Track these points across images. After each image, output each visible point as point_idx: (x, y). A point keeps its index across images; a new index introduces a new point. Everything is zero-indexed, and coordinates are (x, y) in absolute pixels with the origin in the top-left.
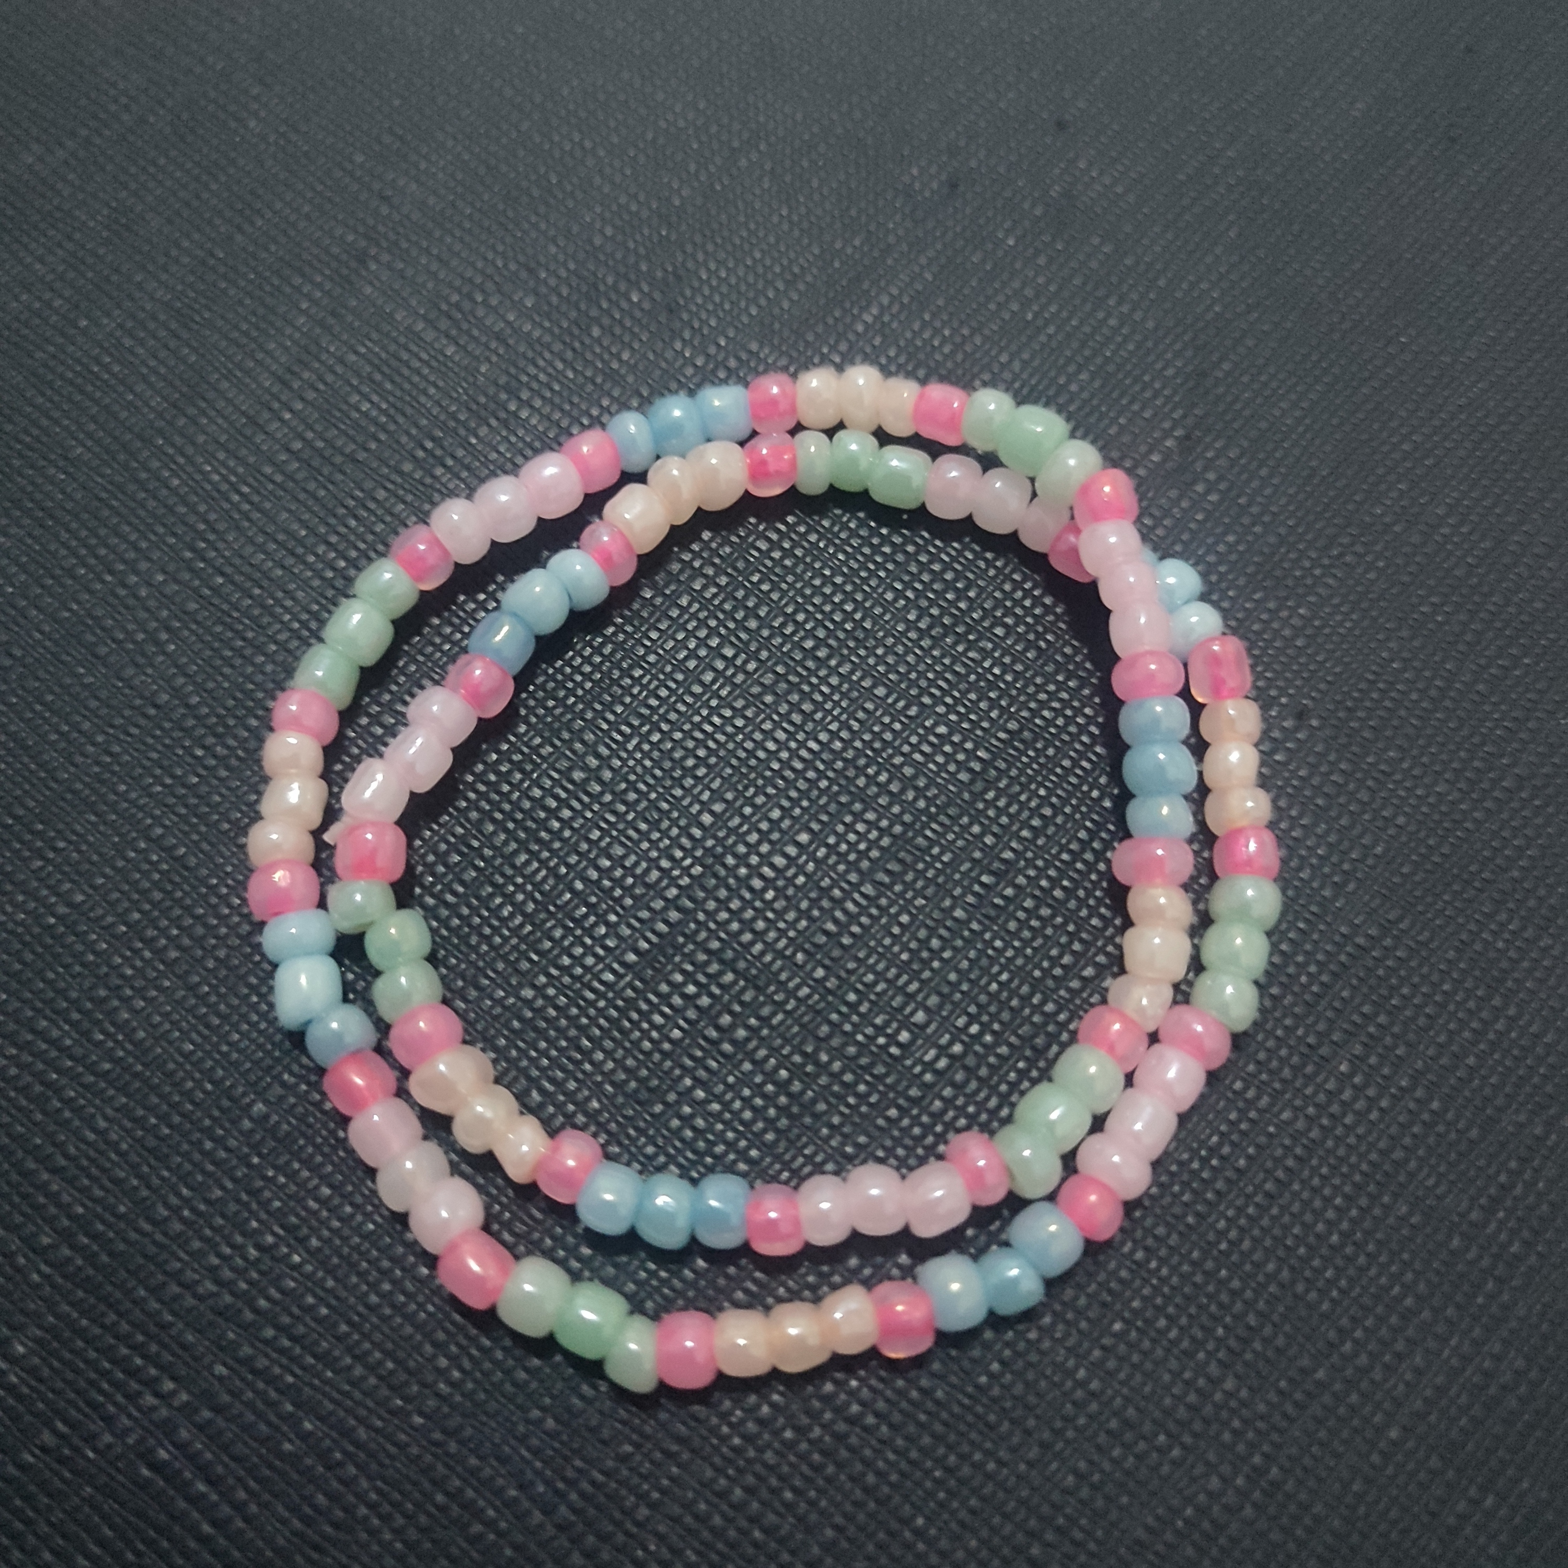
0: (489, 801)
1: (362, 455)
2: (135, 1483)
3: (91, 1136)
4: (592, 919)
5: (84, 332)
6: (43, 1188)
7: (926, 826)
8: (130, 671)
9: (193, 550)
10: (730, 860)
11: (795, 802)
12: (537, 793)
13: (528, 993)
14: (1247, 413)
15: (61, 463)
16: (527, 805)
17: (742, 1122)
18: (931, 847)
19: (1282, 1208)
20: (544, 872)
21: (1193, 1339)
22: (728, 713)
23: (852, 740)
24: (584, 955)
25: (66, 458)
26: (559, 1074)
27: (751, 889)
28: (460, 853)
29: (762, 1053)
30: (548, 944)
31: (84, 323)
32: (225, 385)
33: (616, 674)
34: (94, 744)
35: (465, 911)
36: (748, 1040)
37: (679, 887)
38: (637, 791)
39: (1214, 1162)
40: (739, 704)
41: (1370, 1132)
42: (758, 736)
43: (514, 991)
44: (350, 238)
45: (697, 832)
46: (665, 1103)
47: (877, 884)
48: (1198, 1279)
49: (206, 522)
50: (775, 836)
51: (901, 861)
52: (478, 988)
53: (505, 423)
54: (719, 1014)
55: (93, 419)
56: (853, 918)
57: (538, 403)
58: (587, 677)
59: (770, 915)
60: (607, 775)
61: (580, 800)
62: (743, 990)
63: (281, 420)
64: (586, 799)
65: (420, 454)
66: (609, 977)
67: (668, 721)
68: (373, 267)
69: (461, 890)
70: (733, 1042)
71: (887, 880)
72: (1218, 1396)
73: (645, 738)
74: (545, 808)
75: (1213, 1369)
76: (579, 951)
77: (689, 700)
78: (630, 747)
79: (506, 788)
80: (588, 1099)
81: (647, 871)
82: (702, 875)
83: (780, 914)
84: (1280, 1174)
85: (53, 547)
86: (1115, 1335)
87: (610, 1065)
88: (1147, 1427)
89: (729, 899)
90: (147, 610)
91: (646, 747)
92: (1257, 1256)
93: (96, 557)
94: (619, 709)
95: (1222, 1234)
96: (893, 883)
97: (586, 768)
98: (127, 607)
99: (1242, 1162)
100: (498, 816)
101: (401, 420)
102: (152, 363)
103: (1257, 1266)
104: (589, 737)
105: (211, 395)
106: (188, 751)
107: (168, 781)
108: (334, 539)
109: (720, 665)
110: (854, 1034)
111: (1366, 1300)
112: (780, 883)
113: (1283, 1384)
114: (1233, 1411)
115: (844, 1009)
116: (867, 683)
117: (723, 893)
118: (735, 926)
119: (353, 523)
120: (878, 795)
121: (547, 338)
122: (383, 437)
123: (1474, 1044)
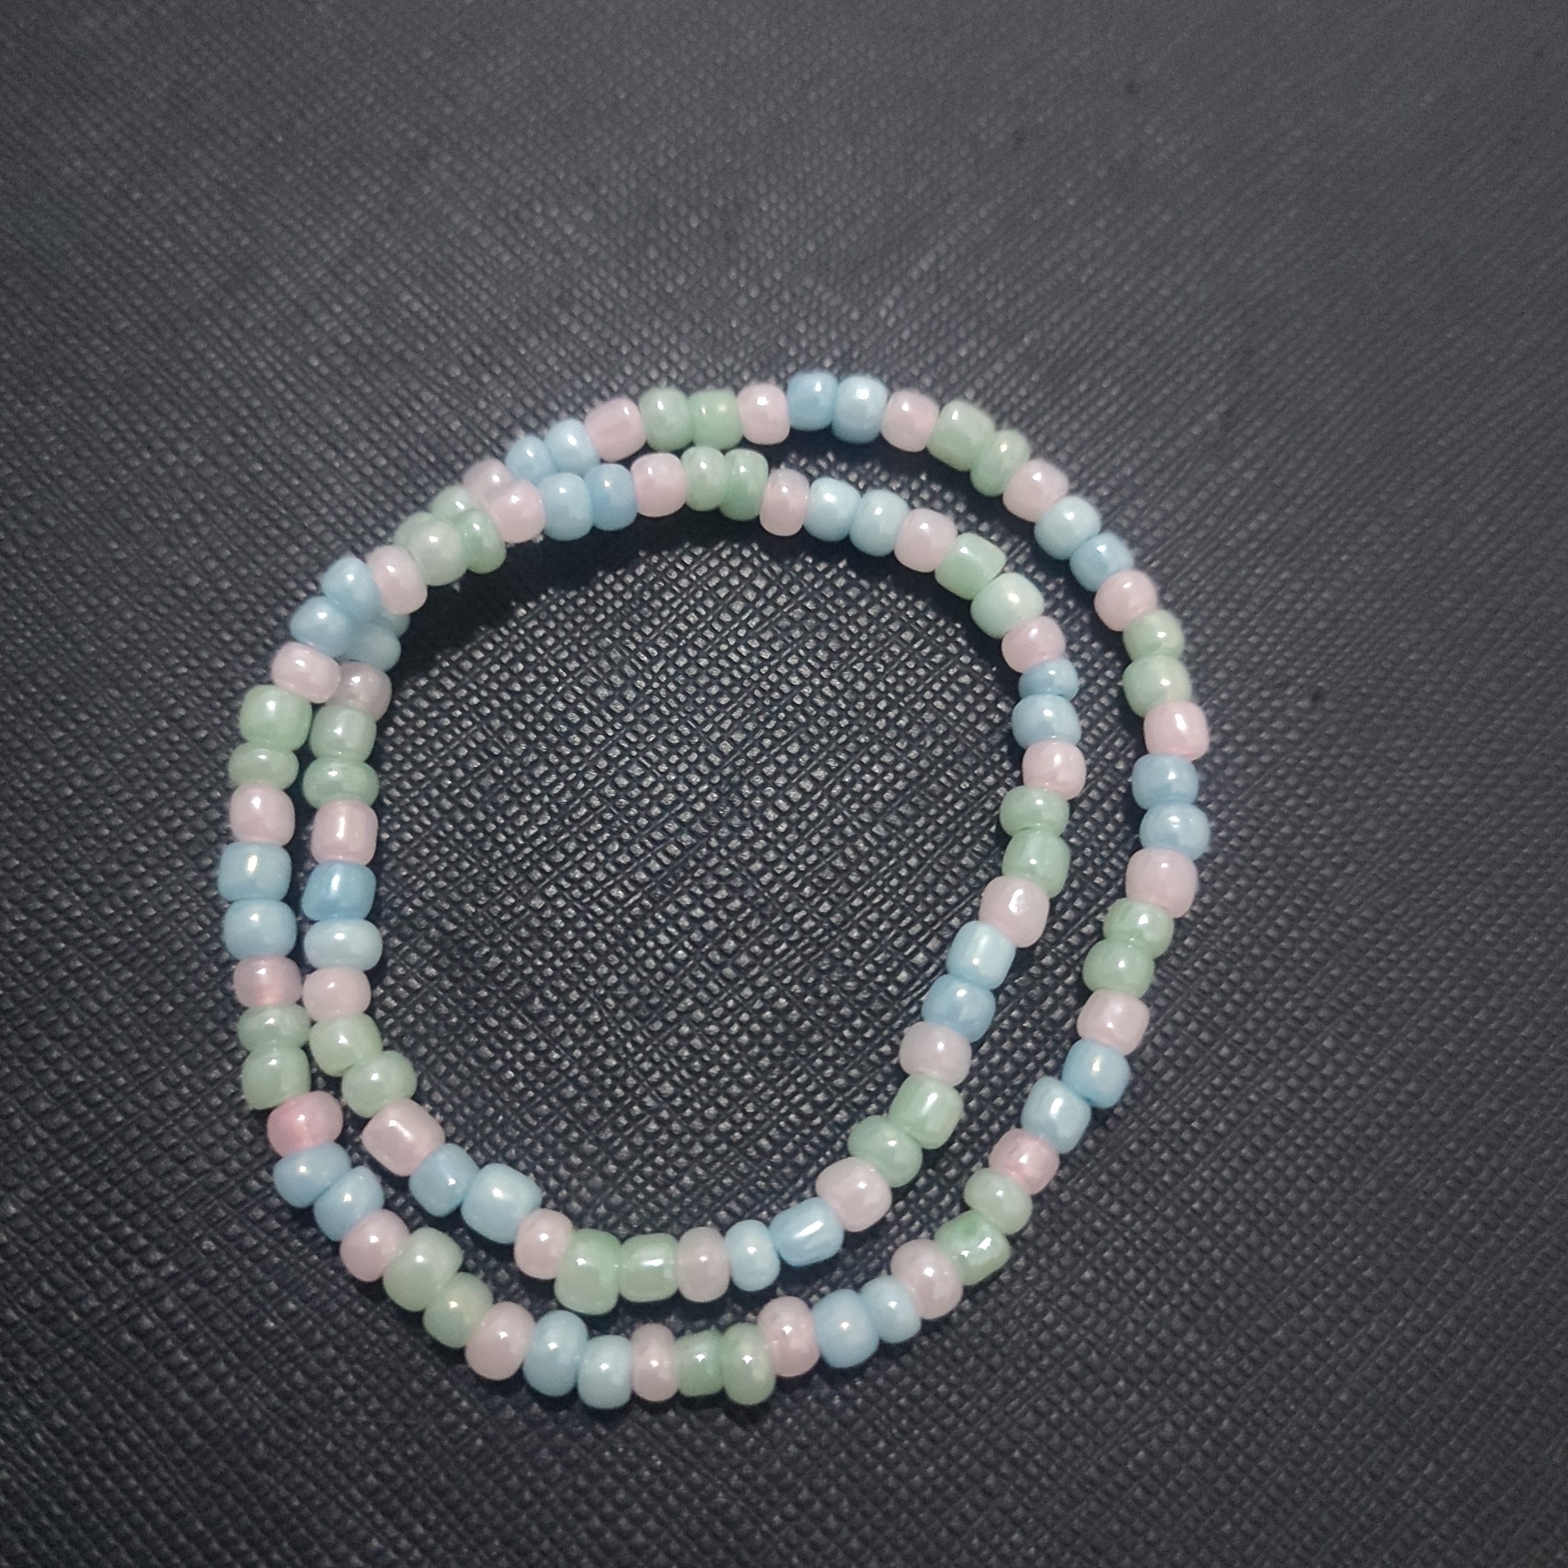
0: (513, 711)
1: (410, 356)
2: (117, 1347)
3: (95, 1007)
4: (606, 835)
5: (137, 204)
6: (43, 1053)
7: (941, 772)
8: (162, 551)
9: (234, 434)
10: (746, 790)
11: (815, 738)
12: (560, 706)
13: (538, 903)
14: (1289, 394)
15: (107, 335)
16: (549, 717)
17: (739, 1046)
18: (944, 795)
19: (1257, 1174)
20: (561, 785)
21: (1159, 1292)
22: (755, 644)
23: (876, 682)
24: (595, 870)
25: (112, 332)
26: (563, 985)
27: (765, 820)
28: (480, 758)
29: (763, 980)
30: (560, 857)
31: (137, 196)
32: (276, 272)
33: (647, 596)
34: (122, 620)
35: (481, 816)
36: (751, 966)
37: (694, 811)
38: (660, 713)
39: (1195, 1124)
40: (767, 636)
41: (1346, 1108)
42: (783, 670)
43: (524, 899)
44: (412, 135)
45: (715, 759)
46: (665, 1022)
47: (888, 825)
48: (1170, 1235)
49: (249, 407)
50: (792, 770)
51: (914, 805)
52: (489, 893)
53: (556, 336)
54: (724, 938)
55: (142, 294)
56: (862, 857)
57: (589, 319)
58: (618, 595)
59: (781, 847)
60: (630, 695)
61: (602, 718)
62: (749, 918)
63: (331, 312)
64: (609, 717)
65: (468, 359)
66: (619, 894)
67: (695, 647)
68: (433, 165)
69: (478, 795)
70: (736, 967)
71: (899, 823)
72: (1178, 1348)
73: (672, 661)
74: (567, 722)
75: (1177, 1323)
76: (590, 866)
77: (717, 627)
78: (656, 669)
79: (529, 699)
80: (589, 1011)
81: (664, 793)
82: (717, 802)
83: (792, 847)
84: (1258, 1141)
85: (93, 419)
86: (1084, 1283)
87: (613, 979)
88: (1108, 1372)
89: (743, 828)
90: (185, 491)
91: (672, 671)
92: (1228, 1218)
93: (137, 433)
94: (648, 630)
95: (1195, 1194)
96: (905, 827)
97: (611, 686)
98: (163, 485)
99: (1221, 1127)
100: (521, 726)
101: (452, 324)
102: (204, 242)
103: (1229, 1226)
104: (615, 655)
105: (261, 281)
106: (215, 634)
107: (194, 663)
108: (376, 437)
109: (750, 595)
110: (855, 969)
111: (1328, 1268)
112: (794, 816)
113: (1242, 1341)
114: (1192, 1364)
115: (847, 944)
116: (894, 627)
117: (736, 822)
118: (746, 855)
119: (396, 422)
120: (896, 739)
121: (603, 256)
122: (433, 339)
123: (1455, 1031)
